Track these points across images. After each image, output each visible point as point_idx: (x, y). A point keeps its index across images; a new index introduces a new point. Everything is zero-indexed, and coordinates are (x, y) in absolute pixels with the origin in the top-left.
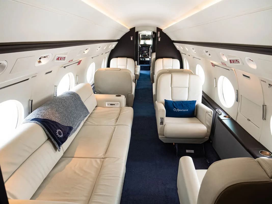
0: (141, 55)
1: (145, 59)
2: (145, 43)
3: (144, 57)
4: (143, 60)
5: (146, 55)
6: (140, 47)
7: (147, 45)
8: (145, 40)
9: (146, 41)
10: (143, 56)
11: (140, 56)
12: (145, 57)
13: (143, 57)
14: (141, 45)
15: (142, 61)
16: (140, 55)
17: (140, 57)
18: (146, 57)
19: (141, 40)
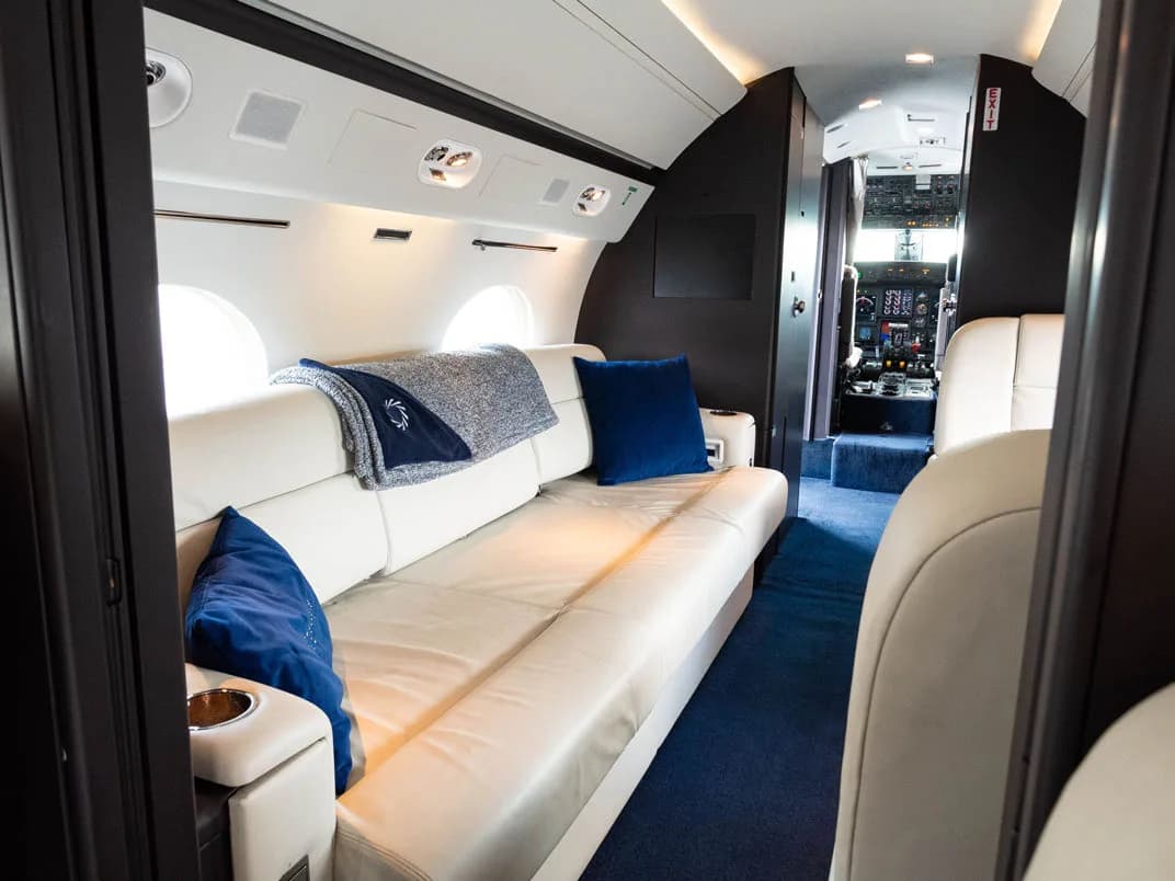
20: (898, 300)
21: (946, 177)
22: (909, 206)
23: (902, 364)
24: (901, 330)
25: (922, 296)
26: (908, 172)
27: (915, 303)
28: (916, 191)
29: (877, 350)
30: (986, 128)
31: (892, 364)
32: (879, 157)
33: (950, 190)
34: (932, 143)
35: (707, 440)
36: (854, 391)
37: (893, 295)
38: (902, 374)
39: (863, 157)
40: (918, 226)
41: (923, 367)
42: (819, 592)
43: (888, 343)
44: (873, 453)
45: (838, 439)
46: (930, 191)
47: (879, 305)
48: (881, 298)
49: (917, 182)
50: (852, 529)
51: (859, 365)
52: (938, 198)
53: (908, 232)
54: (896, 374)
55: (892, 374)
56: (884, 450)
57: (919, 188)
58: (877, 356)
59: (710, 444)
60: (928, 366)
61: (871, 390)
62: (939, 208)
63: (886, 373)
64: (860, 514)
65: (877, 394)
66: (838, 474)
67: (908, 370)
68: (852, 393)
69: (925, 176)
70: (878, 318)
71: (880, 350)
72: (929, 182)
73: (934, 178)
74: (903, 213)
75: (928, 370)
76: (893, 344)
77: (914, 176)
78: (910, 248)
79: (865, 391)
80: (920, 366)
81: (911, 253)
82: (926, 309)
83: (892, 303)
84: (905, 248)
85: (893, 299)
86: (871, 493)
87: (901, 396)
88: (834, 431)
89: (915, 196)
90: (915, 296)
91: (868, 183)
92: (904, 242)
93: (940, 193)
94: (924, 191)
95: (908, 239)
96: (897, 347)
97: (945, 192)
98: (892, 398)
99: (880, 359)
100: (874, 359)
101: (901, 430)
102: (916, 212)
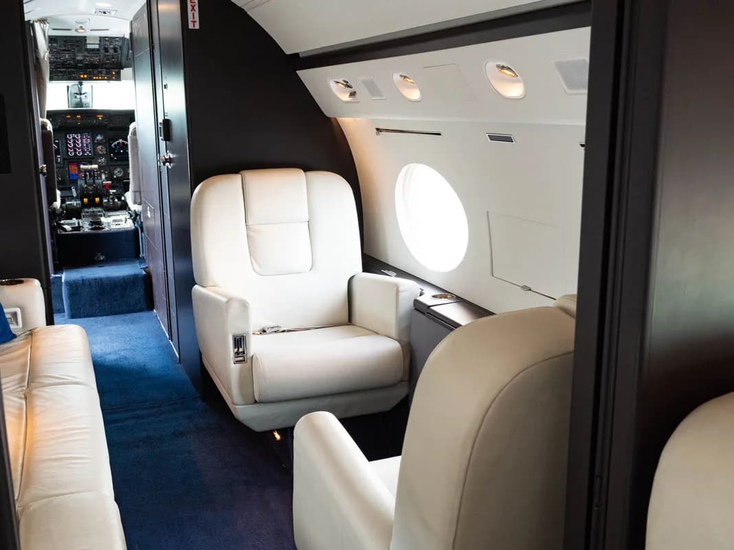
0: (58, 193)
1: (96, 224)
2: (80, 104)
3: (84, 206)
4: (86, 227)
5: (102, 192)
6: (45, 135)
7: (94, 113)
8: (81, 80)
9: (87, 86)
10: (81, 197)
11: (58, 204)
12: (92, 204)
13: (74, 203)
14: (52, 115)
15: (78, 238)
16: (52, 199)
17: (53, 213)
18: (100, 204)
19: (51, 79)
20: (80, 143)
21: (112, 39)
22: (81, 61)
23: (97, 200)
24: (90, 171)
25: (99, 137)
26: (81, 33)
27: (95, 144)
28: (87, 49)
29: (74, 190)
30: (191, 26)
31: (88, 200)
32: (55, 19)
33: (115, 50)
34: (105, 13)
35: (5, 311)
36: (65, 230)
37: (74, 138)
38: (100, 209)
39: (43, 21)
40: (90, 79)
41: (116, 200)
42: (117, 416)
43: (81, 182)
44: (99, 282)
45: (64, 276)
46: (98, 50)
47: (62, 149)
48: (64, 141)
49: (88, 42)
50: (110, 354)
51: (61, 207)
52: (105, 56)
53: (81, 84)
54: (95, 210)
55: (91, 210)
56: (109, 279)
57: (89, 47)
58: (75, 194)
59: (8, 313)
60: (119, 199)
61: (79, 228)
62: (106, 64)
63: (86, 210)
64: (107, 338)
65: (87, 230)
66: (71, 308)
67: (105, 205)
68: (64, 233)
69: (94, 38)
70: (64, 159)
71: (76, 190)
72: (98, 42)
73: (102, 39)
74: (75, 67)
75: (119, 203)
76: (86, 183)
77: (85, 37)
78: (83, 96)
79: (74, 229)
80: (113, 199)
81: (83, 101)
82: (104, 150)
83: (75, 146)
84: (78, 96)
85: (74, 142)
86: (104, 318)
87: (107, 229)
88: (58, 269)
89: (86, 54)
90: (93, 139)
91: (50, 42)
92: (77, 92)
93: (107, 52)
94: (93, 50)
95: (80, 89)
96: (90, 185)
97: (111, 51)
98: (100, 232)
99: (76, 199)
100: (72, 198)
101: (113, 258)
102: (87, 66)
